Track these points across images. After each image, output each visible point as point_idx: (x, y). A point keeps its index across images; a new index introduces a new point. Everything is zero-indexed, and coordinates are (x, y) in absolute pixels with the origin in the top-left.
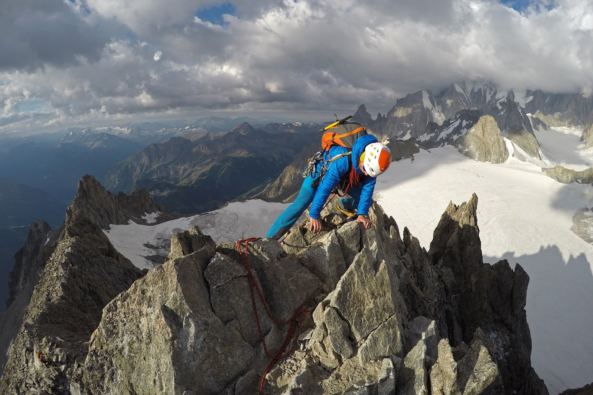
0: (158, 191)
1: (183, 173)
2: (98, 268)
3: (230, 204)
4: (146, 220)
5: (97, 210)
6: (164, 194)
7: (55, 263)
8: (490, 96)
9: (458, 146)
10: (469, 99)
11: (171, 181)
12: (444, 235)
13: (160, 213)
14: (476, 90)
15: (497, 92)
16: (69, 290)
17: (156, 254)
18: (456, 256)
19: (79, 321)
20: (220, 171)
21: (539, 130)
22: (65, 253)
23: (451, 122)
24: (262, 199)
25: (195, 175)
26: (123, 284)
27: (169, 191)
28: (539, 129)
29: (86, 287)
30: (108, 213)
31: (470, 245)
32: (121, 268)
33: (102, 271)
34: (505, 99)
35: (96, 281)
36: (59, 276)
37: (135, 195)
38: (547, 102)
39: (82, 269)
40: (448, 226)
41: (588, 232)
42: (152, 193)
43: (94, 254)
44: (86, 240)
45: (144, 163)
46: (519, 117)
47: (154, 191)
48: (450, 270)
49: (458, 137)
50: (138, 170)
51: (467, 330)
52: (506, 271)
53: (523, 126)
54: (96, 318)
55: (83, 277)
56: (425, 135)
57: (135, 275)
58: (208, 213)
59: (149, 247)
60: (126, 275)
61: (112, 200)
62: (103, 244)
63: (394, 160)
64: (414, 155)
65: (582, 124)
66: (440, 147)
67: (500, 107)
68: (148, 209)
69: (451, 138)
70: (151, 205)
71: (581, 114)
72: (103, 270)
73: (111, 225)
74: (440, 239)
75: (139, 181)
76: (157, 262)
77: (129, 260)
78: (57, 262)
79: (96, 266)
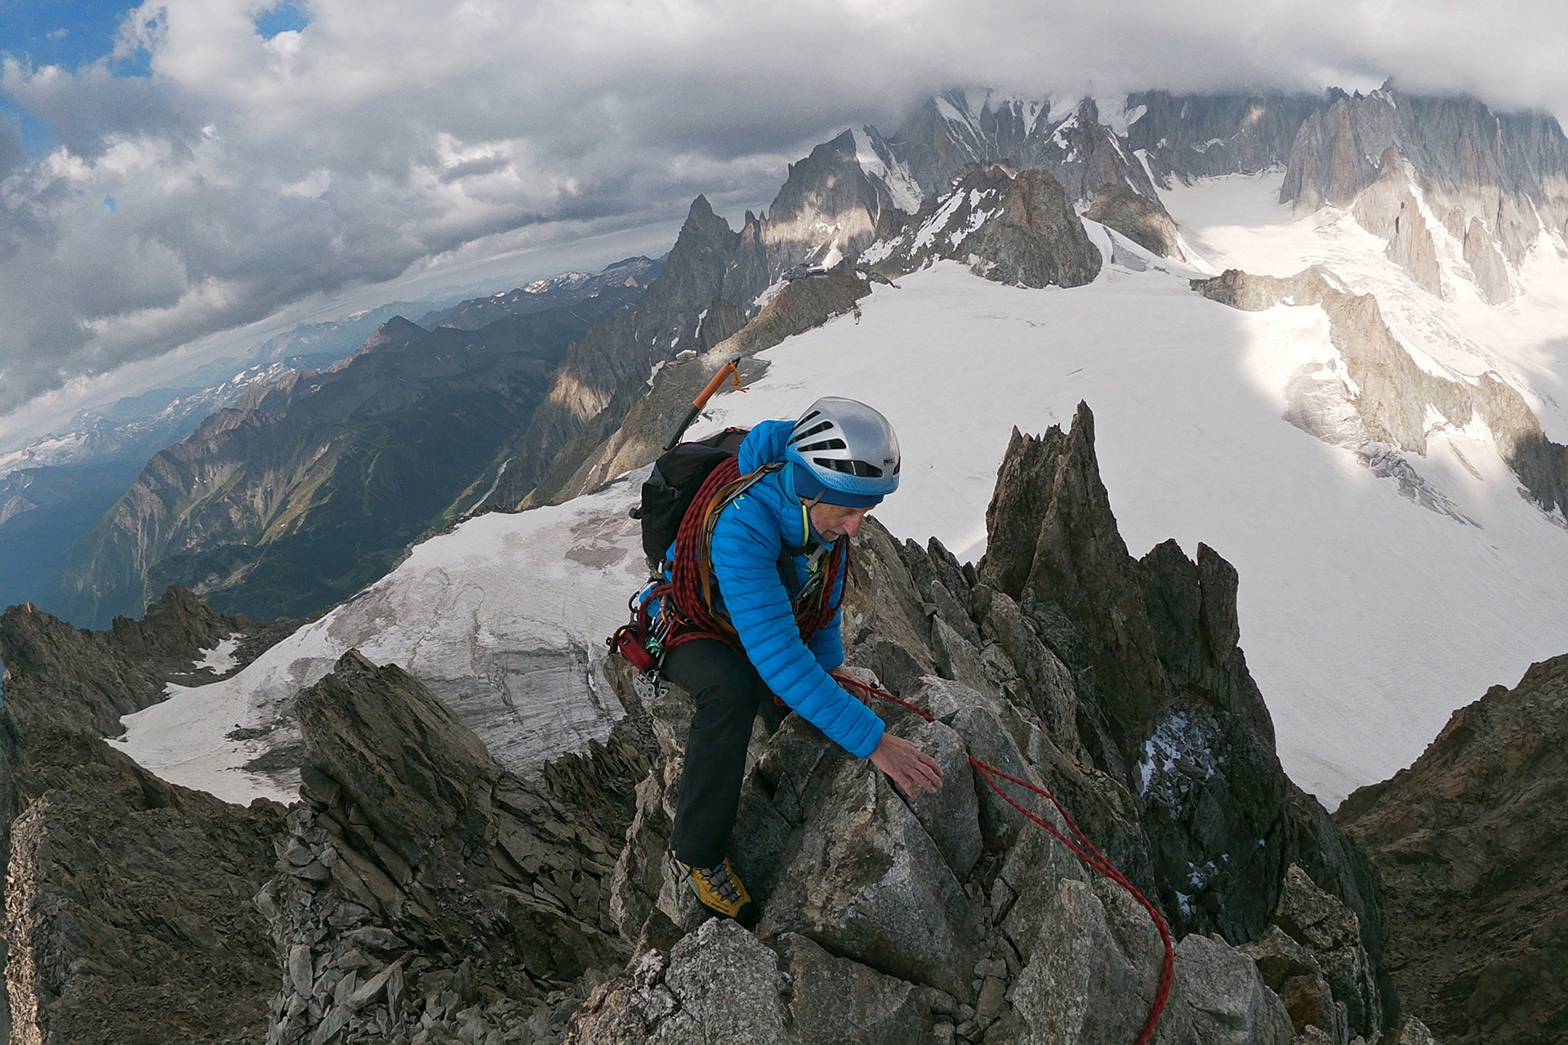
0: (214, 578)
1: (266, 506)
2: (136, 850)
3: (416, 549)
4: (209, 668)
5: (73, 693)
6: (233, 582)
7: (26, 887)
8: (1034, 118)
9: (967, 258)
10: (978, 134)
11: (239, 540)
12: (1021, 522)
13: (239, 635)
14: (994, 109)
15: (1052, 105)
16: (92, 945)
17: (268, 749)
18: (1064, 571)
19: (151, 1015)
20: (363, 468)
21: (1170, 189)
22: (39, 847)
23: (940, 200)
24: (497, 510)
25: (299, 502)
26: (217, 865)
27: (246, 567)
28: (1171, 186)
29: (131, 915)
30: (103, 689)
31: (1094, 536)
32: (193, 825)
33: (150, 854)
34: (1074, 121)
35: (146, 889)
36: (50, 919)
37: (157, 612)
38: (1183, 115)
39: (98, 872)
40: (1026, 498)
41: (1329, 418)
42: (200, 589)
43: (111, 817)
44: (78, 791)
45: (152, 515)
46: (1117, 161)
47: (203, 581)
48: (1056, 608)
49: (964, 236)
50: (142, 539)
51: (1126, 740)
52: (1178, 569)
53: (1129, 182)
54: (190, 985)
55: (110, 891)
56: (878, 244)
57: (236, 828)
58: (367, 590)
59: (244, 738)
60: (213, 837)
61: (103, 650)
62: (122, 778)
63: (809, 326)
64: (858, 302)
65: (1279, 162)
66: (921, 269)
67: (1063, 144)
68: (204, 637)
69: (947, 241)
70: (207, 624)
71: (1274, 138)
72: (153, 851)
73: (123, 720)
74: (1012, 533)
75: (153, 568)
76: (280, 768)
77: (206, 793)
78: (30, 882)
79: (130, 847)
